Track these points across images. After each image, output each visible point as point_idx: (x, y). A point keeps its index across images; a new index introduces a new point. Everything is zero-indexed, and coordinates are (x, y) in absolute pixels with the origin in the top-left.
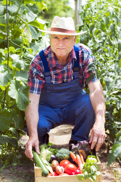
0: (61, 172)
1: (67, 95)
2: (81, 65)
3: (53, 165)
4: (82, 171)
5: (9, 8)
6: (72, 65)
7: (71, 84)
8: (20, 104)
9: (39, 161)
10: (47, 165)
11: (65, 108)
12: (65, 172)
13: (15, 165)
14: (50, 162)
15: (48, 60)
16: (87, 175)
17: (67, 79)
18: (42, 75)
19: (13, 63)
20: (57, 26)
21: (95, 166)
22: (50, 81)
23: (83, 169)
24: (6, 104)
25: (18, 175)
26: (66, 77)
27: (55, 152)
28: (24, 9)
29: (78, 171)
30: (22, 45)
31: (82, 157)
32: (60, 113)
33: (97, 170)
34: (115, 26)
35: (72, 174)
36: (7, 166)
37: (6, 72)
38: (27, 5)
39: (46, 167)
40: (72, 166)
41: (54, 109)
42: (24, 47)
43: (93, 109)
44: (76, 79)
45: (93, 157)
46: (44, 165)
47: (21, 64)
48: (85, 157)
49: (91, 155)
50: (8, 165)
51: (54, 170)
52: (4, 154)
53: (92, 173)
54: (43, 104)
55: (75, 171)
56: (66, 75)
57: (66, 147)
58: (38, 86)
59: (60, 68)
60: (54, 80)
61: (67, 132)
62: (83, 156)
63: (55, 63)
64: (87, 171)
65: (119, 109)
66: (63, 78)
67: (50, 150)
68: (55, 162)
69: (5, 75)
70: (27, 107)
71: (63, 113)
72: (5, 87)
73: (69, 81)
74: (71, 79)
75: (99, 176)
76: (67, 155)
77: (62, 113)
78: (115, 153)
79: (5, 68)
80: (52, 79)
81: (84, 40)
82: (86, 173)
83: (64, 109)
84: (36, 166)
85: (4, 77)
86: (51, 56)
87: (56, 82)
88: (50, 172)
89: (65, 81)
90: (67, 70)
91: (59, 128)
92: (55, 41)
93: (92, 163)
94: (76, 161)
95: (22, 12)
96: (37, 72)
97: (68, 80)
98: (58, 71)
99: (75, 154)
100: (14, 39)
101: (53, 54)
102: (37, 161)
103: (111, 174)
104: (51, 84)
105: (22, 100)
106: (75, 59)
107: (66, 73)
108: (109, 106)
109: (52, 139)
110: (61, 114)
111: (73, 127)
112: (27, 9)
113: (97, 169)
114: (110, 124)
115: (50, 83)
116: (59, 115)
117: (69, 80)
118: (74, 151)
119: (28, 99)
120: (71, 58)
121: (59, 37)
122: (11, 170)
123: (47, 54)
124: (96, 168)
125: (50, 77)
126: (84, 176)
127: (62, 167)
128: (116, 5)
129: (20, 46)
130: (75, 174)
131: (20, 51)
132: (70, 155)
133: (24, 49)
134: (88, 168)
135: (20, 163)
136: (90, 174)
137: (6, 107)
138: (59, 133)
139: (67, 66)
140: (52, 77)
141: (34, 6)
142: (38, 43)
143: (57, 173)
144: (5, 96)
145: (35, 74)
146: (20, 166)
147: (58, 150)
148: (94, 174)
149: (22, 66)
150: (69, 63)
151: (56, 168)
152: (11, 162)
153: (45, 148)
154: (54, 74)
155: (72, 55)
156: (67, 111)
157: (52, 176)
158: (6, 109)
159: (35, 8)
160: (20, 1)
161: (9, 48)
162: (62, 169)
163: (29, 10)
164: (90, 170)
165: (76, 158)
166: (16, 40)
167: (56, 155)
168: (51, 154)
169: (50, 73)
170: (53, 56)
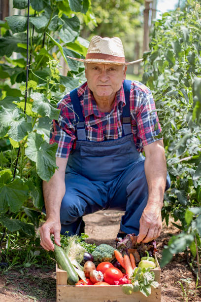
0: (97, 280)
1: (113, 160)
2: (132, 114)
3: (86, 268)
4: (131, 280)
5: (32, 20)
6: (120, 112)
7: (119, 143)
8: (42, 171)
9: (65, 261)
10: (77, 268)
12: (104, 281)
13: (28, 266)
14: (82, 264)
15: (82, 104)
16: (137, 286)
17: (111, 134)
18: (71, 126)
19: (33, 107)
20: (98, 50)
21: (151, 274)
22: (85, 136)
23: (132, 277)
24: (18, 169)
25: (32, 280)
26: (109, 132)
27: (91, 248)
28: (58, 22)
29: (124, 279)
30: (48, 78)
32: (102, 187)
33: (153, 280)
34: (195, 56)
35: (115, 284)
36: (16, 267)
37: (21, 119)
38: (63, 17)
39: (74, 271)
40: (115, 271)
41: (93, 182)
42: (52, 82)
44: (126, 135)
45: (150, 260)
46: (72, 267)
47: (45, 108)
48: (137, 259)
49: (146, 256)
50: (18, 264)
51: (88, 275)
52: (13, 248)
53: (145, 284)
55: (120, 279)
56: (110, 127)
57: (112, 244)
59: (100, 116)
60: (91, 134)
61: (116, 221)
62: (134, 257)
63: (92, 108)
64: (139, 281)
65: (196, 187)
66: (105, 133)
67: (82, 246)
68: (90, 264)
69: (21, 124)
71: (107, 189)
72: (19, 144)
74: (117, 135)
75: (157, 288)
76: (110, 255)
78: (173, 249)
79: (20, 114)
80: (88, 133)
81: (149, 75)
82: (136, 283)
83: (109, 183)
84: (59, 268)
85: (18, 127)
86: (87, 97)
87: (94, 138)
88: (80, 279)
89: (108, 138)
90: (112, 120)
91: (105, 214)
93: (146, 269)
94: (123, 265)
95: (54, 27)
97: (113, 135)
98: (98, 121)
99: (122, 253)
100: (40, 69)
101: (90, 94)
102: (60, 261)
103: (177, 289)
104: (86, 142)
105: (46, 166)
106: (123, 103)
107: (109, 125)
108: (181, 182)
109: (91, 230)
112: (63, 23)
113: (154, 278)
114: (181, 209)
115: (85, 139)
116: (100, 190)
117: (115, 137)
118: (121, 249)
119: (54, 163)
120: (117, 102)
121: (100, 67)
122: (21, 273)
123: (81, 94)
124: (153, 276)
125: (84, 129)
126: (132, 287)
127: (100, 273)
128: (193, 24)
129: (46, 80)
130: (119, 284)
131: (46, 89)
132: (114, 255)
133: (51, 85)
134: (140, 276)
135: (36, 263)
136: (142, 285)
137: (18, 175)
138: (103, 222)
139: (111, 114)
141: (75, 19)
142: (78, 77)
143: (92, 281)
144: (18, 157)
146: (37, 268)
147: (95, 246)
148: (149, 285)
149: (48, 111)
150: (114, 110)
151: (91, 274)
152: (22, 261)
153: (76, 242)
154: (91, 126)
155: (119, 96)
156: (114, 185)
157: (83, 284)
158: (19, 177)
159: (75, 21)
160: (52, 10)
161: (28, 82)
162: (100, 275)
163: (66, 25)
164: (143, 279)
165: (124, 260)
166: (42, 71)
167: (93, 254)
168: (84, 251)
169: (85, 124)
170: (90, 97)
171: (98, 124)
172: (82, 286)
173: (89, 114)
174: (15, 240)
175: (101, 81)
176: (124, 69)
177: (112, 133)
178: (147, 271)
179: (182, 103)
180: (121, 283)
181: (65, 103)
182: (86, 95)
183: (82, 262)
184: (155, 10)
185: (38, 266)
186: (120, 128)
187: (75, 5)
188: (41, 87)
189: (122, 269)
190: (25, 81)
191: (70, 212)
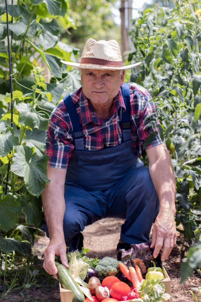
0: (104, 296)
1: (112, 168)
2: (133, 119)
3: (91, 285)
4: (140, 294)
5: (11, 27)
6: (119, 118)
8: (32, 185)
9: (68, 279)
10: (81, 285)
11: (110, 190)
12: (111, 297)
13: (27, 288)
14: (87, 280)
15: (79, 112)
16: (148, 300)
17: (110, 141)
18: (69, 137)
21: (162, 285)
22: (83, 146)
23: (141, 290)
24: (10, 185)
26: (109, 139)
27: (94, 263)
28: (36, 27)
29: (132, 294)
30: (34, 87)
31: (139, 270)
33: (164, 292)
35: (123, 300)
36: (16, 289)
37: (8, 133)
38: (41, 22)
39: (79, 289)
40: (120, 285)
41: (91, 192)
42: (38, 91)
43: (155, 191)
44: (126, 141)
45: (157, 271)
46: (76, 285)
47: (33, 118)
48: (143, 270)
49: (153, 266)
50: (16, 287)
51: (93, 293)
52: (10, 269)
53: (156, 297)
54: (73, 184)
55: (128, 294)
56: (109, 135)
57: (111, 254)
58: (62, 154)
59: (99, 124)
61: (113, 230)
62: (141, 268)
63: (91, 115)
64: (148, 294)
65: (198, 189)
66: (104, 141)
67: (85, 261)
68: (94, 281)
69: (8, 138)
71: (106, 199)
72: (9, 158)
73: (114, 145)
74: (117, 142)
75: (168, 300)
76: (114, 268)
77: (104, 199)
78: (192, 262)
79: (6, 127)
80: (87, 142)
81: (137, 76)
82: (146, 297)
83: (107, 192)
84: (62, 287)
86: (83, 104)
87: (93, 147)
88: (86, 297)
89: (108, 146)
90: (111, 127)
91: (101, 223)
92: (90, 80)
93: (155, 281)
94: (129, 278)
95: (33, 33)
96: (61, 132)
97: (112, 143)
98: (97, 129)
99: (127, 265)
100: (21, 78)
101: (87, 101)
102: (64, 280)
103: (187, 298)
104: (85, 152)
105: (35, 179)
106: (123, 108)
107: (109, 133)
108: (181, 184)
109: (89, 242)
110: (102, 199)
111: (122, 222)
112: (41, 28)
113: (164, 290)
114: (184, 214)
115: (84, 149)
116: (99, 201)
117: (115, 144)
118: (126, 260)
119: (44, 176)
120: (116, 108)
121: (95, 73)
122: (21, 296)
123: (77, 101)
124: (163, 287)
125: (83, 139)
127: (106, 289)
129: (32, 88)
130: (127, 299)
131: (32, 98)
132: (119, 268)
133: (37, 94)
134: (149, 288)
135: (36, 283)
136: (153, 298)
137: (10, 192)
138: (99, 231)
139: (110, 120)
140: (87, 139)
141: (54, 23)
142: (62, 84)
143: (98, 299)
144: (8, 172)
145: (57, 135)
146: (37, 288)
147: (98, 260)
148: (160, 298)
149: (36, 122)
150: (113, 116)
151: (96, 290)
152: (21, 283)
153: (78, 257)
154: (90, 135)
155: (118, 102)
156: (112, 195)
158: (11, 194)
159: (54, 25)
160: (30, 15)
161: (13, 92)
162: (106, 292)
163: (45, 30)
164: (153, 292)
165: (130, 273)
166: (24, 80)
167: (96, 269)
168: (87, 267)
169: (83, 133)
170: (87, 104)
171: (97, 132)
173: (88, 122)
174: (10, 260)
176: (121, 73)
177: (112, 140)
178: (156, 283)
180: (130, 298)
181: (60, 112)
182: (82, 102)
183: (86, 278)
184: (130, 9)
185: (38, 286)
186: (120, 134)
187: (53, 8)
188: (27, 97)
189: (129, 282)
190: (10, 91)
191: (72, 229)
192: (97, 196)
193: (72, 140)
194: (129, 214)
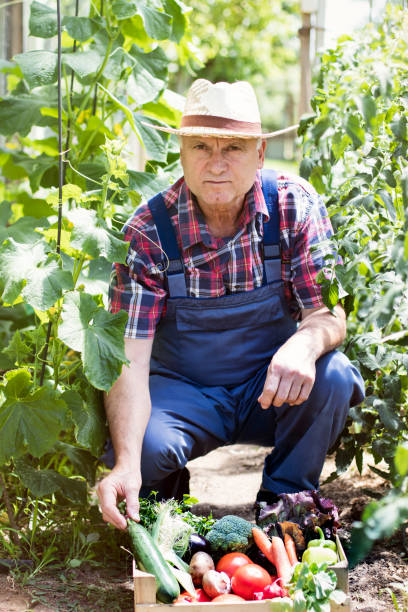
0: (219, 590)
1: (244, 339)
2: (286, 236)
3: (195, 567)
4: (288, 588)
5: (70, 60)
6: (259, 234)
7: (254, 300)
8: (94, 370)
9: (150, 554)
10: (175, 567)
11: (243, 387)
12: (232, 592)
13: (73, 566)
14: (187, 559)
15: (176, 223)
16: (302, 602)
17: (238, 280)
18: (155, 270)
19: (73, 238)
20: (204, 108)
21: (330, 575)
23: (291, 582)
24: (52, 366)
25: (85, 595)
26: (235, 276)
27: (204, 526)
28: (123, 61)
29: (274, 588)
30: (105, 179)
31: (290, 543)
33: (334, 588)
34: (407, 122)
35: (255, 598)
36: (51, 567)
37: (50, 265)
38: (133, 51)
39: (170, 573)
40: (255, 572)
42: (113, 186)
44: (271, 283)
45: (326, 546)
46: (166, 566)
47: (99, 239)
48: (299, 543)
49: (319, 537)
50: (53, 563)
51: (198, 581)
52: (43, 528)
53: (318, 597)
55: (266, 589)
56: (235, 266)
58: (138, 311)
59: (214, 246)
60: (197, 284)
61: (255, 465)
62: (294, 540)
63: (198, 229)
64: (304, 590)
66: (226, 279)
67: (186, 521)
68: (202, 560)
69: (49, 274)
70: (119, 378)
71: (234, 404)
72: (50, 315)
73: (246, 289)
74: (251, 283)
75: (342, 605)
76: (243, 538)
77: (231, 404)
78: (372, 529)
79: (47, 253)
80: (192, 282)
81: (314, 165)
82: (299, 595)
83: (237, 391)
84: (139, 568)
85: (45, 282)
86: (185, 208)
88: (183, 590)
89: (234, 289)
90: (239, 250)
91: (232, 451)
93: (319, 566)
94: (270, 557)
95: (116, 73)
96: (140, 261)
98: (210, 257)
99: (270, 534)
100: (89, 158)
101: (191, 202)
102: (142, 554)
103: (384, 603)
105: (101, 358)
106: (264, 216)
107: (235, 262)
108: (385, 381)
110: (227, 405)
112: (133, 63)
113: (335, 584)
114: (388, 439)
115: (186, 296)
117: (247, 286)
118: (267, 524)
119: (119, 353)
120: (250, 214)
121: (209, 144)
122: (61, 581)
124: (333, 579)
125: (183, 275)
126: (292, 604)
127: (224, 576)
129: (101, 181)
130: (263, 598)
131: (100, 200)
132: (252, 539)
133: (111, 192)
134: (306, 580)
135: (93, 559)
136: (311, 599)
137: (51, 378)
138: (228, 467)
139: (236, 237)
140: (191, 276)
141: (157, 54)
142: (168, 173)
143: (207, 594)
144: (48, 341)
146: (94, 569)
147: (212, 521)
148: (325, 598)
149: (103, 246)
150: (243, 231)
151: (205, 577)
152: (62, 555)
153: (173, 513)
154: (196, 267)
155: (253, 203)
157: (190, 601)
158: (53, 383)
159: (158, 58)
160: (110, 38)
161: (64, 187)
162: (223, 582)
163: (140, 66)
164: (314, 586)
165: (273, 549)
166: (95, 162)
167: (207, 537)
168: (188, 533)
169: (183, 263)
170: (192, 208)
171: (211, 261)
172: (187, 603)
173: (192, 243)
174: (47, 511)
175: (210, 172)
176: (259, 146)
178: (321, 569)
179: (382, 219)
180: (268, 595)
181: (140, 223)
182: (183, 205)
183: (187, 553)
184: (321, 30)
185: (97, 564)
186: (258, 268)
187: (155, 26)
188: (90, 197)
189: (271, 568)
190: (57, 185)
192: (215, 397)
193: (162, 276)
194: (281, 436)
